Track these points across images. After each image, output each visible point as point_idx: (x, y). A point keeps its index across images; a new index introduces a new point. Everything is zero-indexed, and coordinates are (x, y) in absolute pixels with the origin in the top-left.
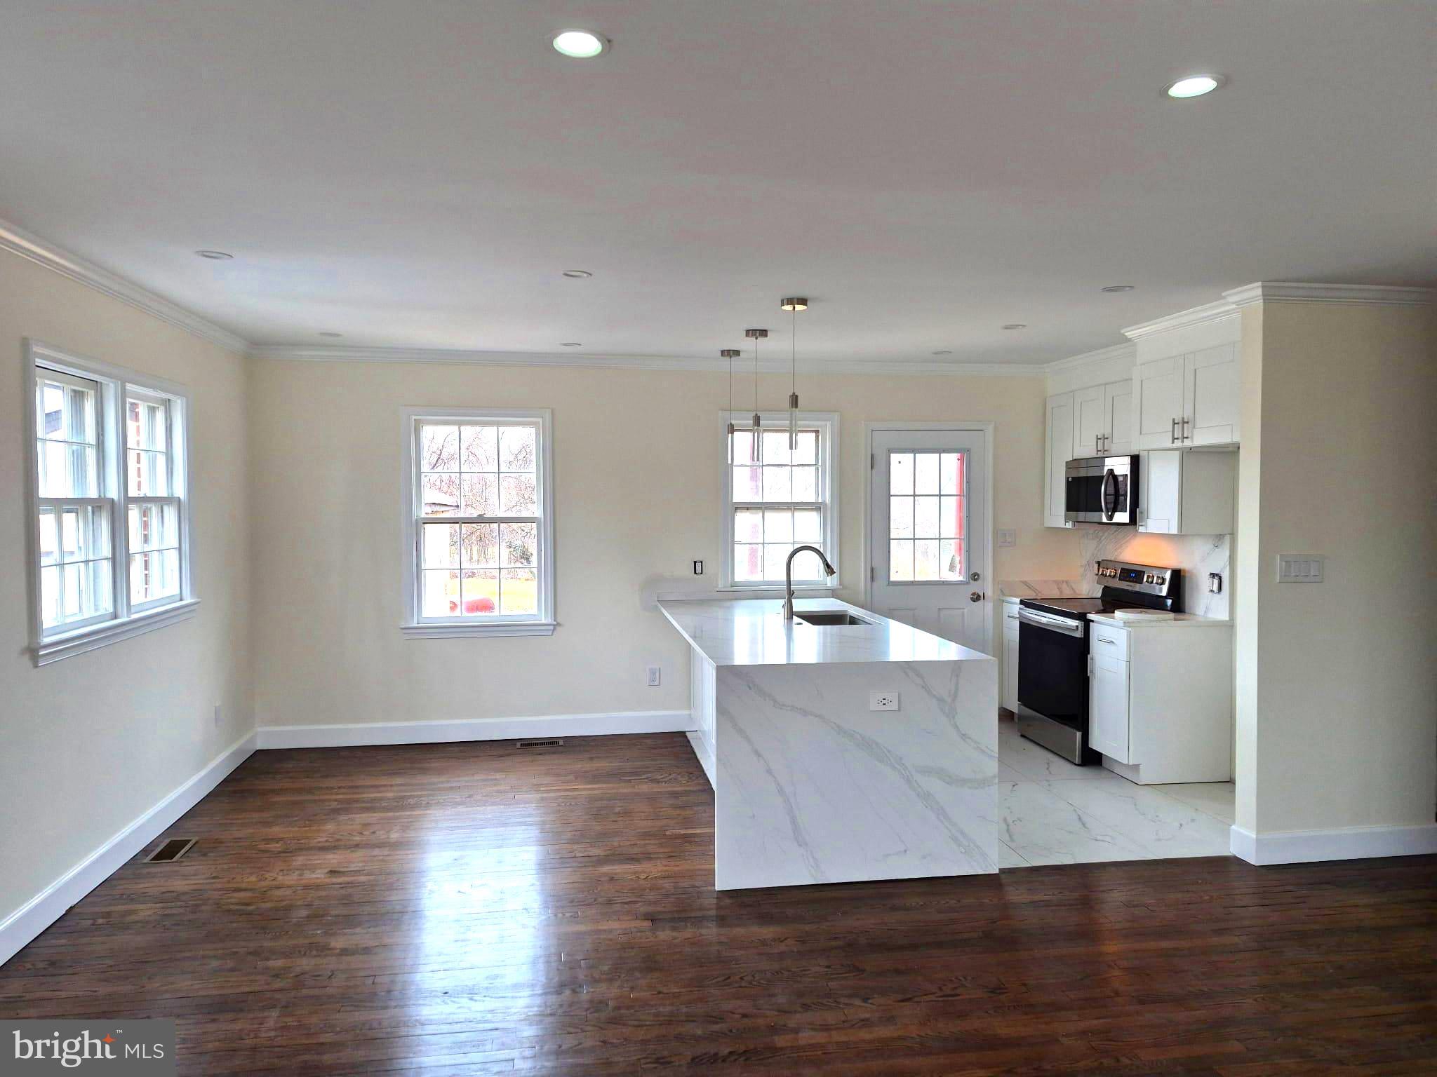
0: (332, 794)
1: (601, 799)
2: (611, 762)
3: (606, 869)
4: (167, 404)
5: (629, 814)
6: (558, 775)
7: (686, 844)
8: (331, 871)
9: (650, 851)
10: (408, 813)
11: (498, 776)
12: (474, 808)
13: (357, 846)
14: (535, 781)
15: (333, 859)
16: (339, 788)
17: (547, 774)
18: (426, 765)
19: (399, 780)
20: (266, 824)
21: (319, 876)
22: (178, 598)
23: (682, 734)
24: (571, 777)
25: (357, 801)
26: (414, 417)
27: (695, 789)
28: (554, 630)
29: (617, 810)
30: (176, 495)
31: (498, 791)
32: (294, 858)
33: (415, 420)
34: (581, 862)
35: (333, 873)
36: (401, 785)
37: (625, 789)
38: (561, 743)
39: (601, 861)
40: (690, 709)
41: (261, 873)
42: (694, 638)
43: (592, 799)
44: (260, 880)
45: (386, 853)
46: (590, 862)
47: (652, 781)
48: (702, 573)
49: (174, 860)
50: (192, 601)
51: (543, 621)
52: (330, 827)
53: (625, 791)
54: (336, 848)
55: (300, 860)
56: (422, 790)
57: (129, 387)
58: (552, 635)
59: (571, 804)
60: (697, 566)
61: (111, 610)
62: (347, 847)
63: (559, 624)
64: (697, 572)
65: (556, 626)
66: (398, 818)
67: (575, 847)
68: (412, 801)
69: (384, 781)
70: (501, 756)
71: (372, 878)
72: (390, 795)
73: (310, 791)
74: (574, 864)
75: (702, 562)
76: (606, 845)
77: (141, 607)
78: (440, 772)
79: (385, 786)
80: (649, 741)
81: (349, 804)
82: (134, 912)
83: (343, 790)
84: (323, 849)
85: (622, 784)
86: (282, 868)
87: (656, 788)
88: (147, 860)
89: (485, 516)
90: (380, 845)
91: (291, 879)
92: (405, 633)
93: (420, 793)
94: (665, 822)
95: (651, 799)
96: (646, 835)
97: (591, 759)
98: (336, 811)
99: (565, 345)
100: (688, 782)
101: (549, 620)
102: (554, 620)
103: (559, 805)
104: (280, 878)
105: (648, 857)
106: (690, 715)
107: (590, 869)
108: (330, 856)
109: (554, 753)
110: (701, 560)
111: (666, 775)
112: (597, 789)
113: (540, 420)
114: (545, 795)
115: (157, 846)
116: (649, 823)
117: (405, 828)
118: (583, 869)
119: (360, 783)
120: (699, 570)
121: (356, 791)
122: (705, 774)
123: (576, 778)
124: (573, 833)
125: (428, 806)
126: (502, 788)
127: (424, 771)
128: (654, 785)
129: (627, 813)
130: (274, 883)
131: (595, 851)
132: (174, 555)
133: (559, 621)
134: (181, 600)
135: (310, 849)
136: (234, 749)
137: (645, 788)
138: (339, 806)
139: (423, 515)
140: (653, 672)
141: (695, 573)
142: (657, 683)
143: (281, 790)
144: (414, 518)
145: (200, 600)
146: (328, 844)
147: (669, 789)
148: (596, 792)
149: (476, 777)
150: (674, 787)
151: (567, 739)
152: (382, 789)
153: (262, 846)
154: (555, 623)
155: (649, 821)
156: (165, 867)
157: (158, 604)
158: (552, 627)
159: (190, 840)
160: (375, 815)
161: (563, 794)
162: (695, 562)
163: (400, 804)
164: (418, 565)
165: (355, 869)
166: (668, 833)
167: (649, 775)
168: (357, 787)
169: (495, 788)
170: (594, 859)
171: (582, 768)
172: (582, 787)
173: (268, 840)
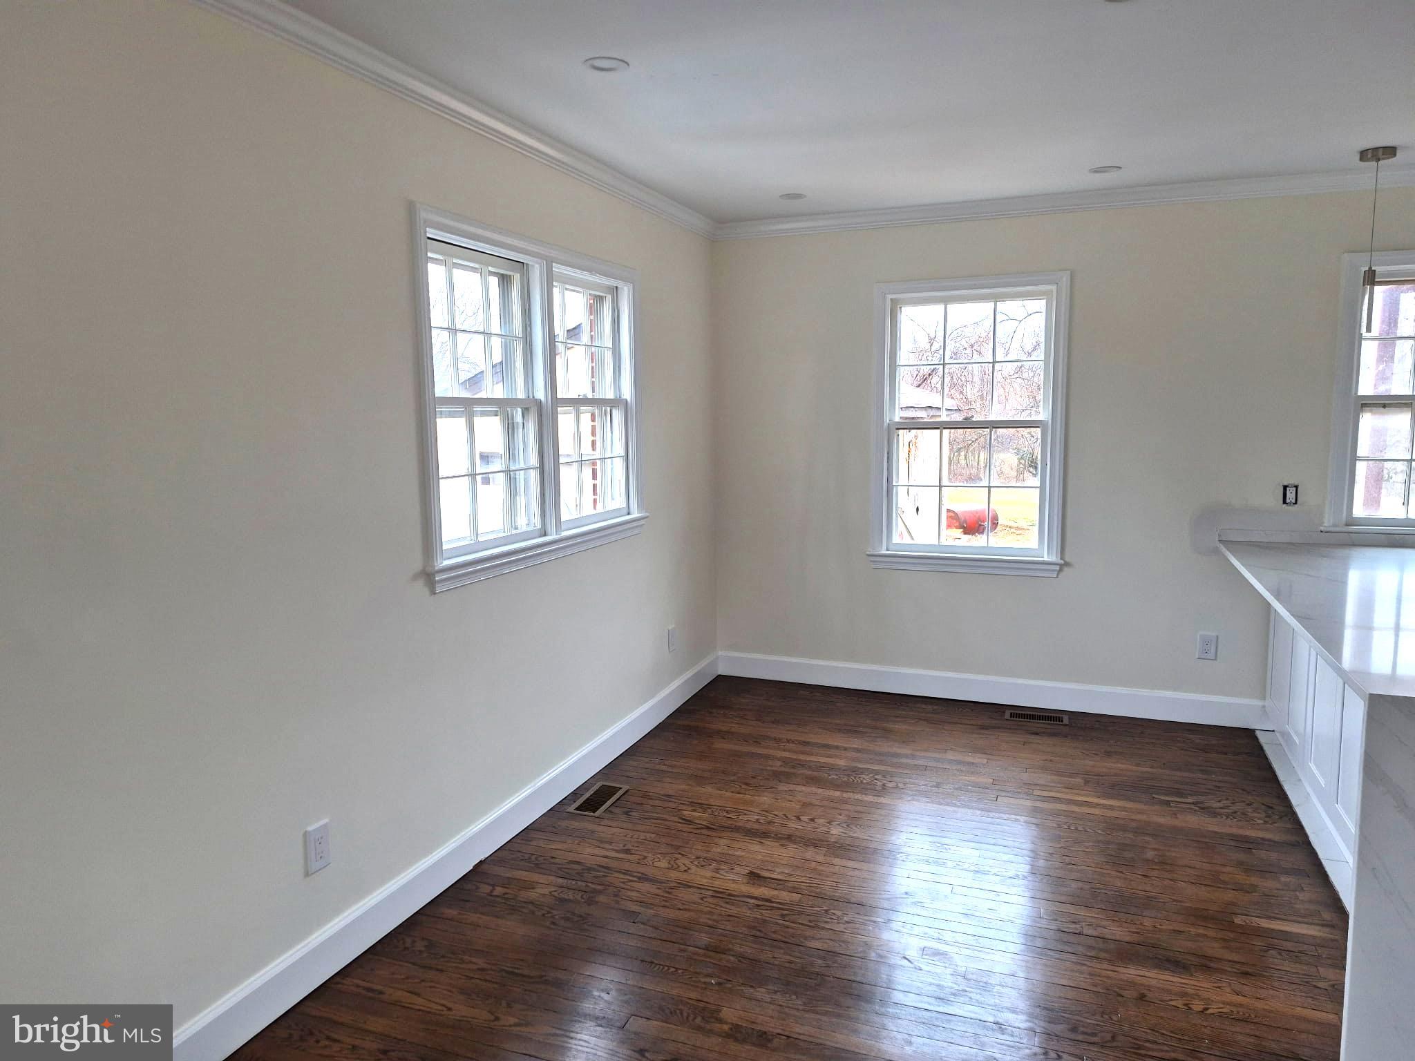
0: (779, 749)
1: (1124, 829)
2: (1138, 765)
3: (1131, 972)
4: (615, 291)
5: (1168, 868)
6: (1059, 773)
7: (1273, 952)
8: (751, 873)
9: (1210, 952)
10: (858, 797)
11: (979, 759)
12: (942, 807)
13: (789, 838)
14: (1025, 777)
15: (756, 852)
16: (788, 741)
17: (1043, 769)
18: (890, 726)
19: (856, 743)
20: (699, 779)
21: (734, 881)
22: (625, 511)
23: (1250, 734)
24: (1079, 780)
25: (802, 765)
26: (890, 296)
27: (1277, 838)
28: (1061, 570)
29: (1150, 854)
30: (623, 397)
31: (976, 785)
32: (716, 840)
33: (891, 299)
34: (1090, 947)
35: (754, 877)
36: (857, 750)
37: (1161, 819)
38: (1066, 720)
39: (1124, 954)
40: (1264, 698)
41: (676, 856)
42: (1278, 596)
43: (1112, 826)
44: (672, 868)
45: (820, 858)
46: (1106, 951)
47: (1204, 809)
48: (1296, 503)
49: (597, 813)
50: (640, 515)
51: (1046, 559)
52: (766, 799)
53: (1161, 820)
54: (765, 835)
55: (721, 846)
56: (881, 762)
57: (557, 268)
58: (1057, 577)
59: (1076, 829)
60: (1288, 494)
61: (539, 526)
62: (778, 837)
63: (1067, 564)
64: (1288, 501)
65: (1064, 565)
66: (845, 802)
67: (1084, 912)
68: (866, 778)
69: (839, 740)
70: (983, 728)
71: (796, 897)
72: (842, 763)
73: (756, 740)
74: (1081, 949)
75: (1296, 487)
76: (1132, 923)
77: (576, 523)
78: (906, 739)
79: (837, 748)
80: (1197, 739)
81: (793, 767)
82: (531, 886)
83: (792, 746)
84: (751, 833)
85: (1157, 807)
86: (699, 854)
87: (1211, 825)
88: (571, 809)
89: (974, 419)
90: (814, 843)
91: (702, 876)
92: (871, 561)
93: (877, 767)
94: (1229, 896)
95: (1204, 843)
96: (1200, 915)
97: (1109, 754)
98: (778, 776)
99: (1096, 171)
100: (1266, 822)
101: (1054, 558)
102: (1061, 559)
103: (1059, 827)
104: (694, 869)
105: (1206, 965)
106: (1264, 707)
107: (1105, 966)
108: (755, 847)
109: (1054, 735)
110: (1296, 484)
111: (1227, 803)
112: (1118, 808)
113: (1054, 288)
114: (1038, 804)
115: (588, 790)
116: (1203, 892)
117: (853, 821)
118: (1095, 964)
119: (812, 738)
120: (1291, 496)
121: (807, 749)
122: (1294, 814)
123: (1087, 782)
124: (1080, 884)
125: (884, 790)
126: (982, 780)
127: (887, 734)
128: (1208, 819)
129: (1163, 863)
130: (685, 876)
131: (1117, 932)
132: (619, 465)
133: (1067, 559)
134: (629, 514)
135: (737, 829)
136: (696, 671)
137: (1193, 821)
138: (783, 769)
139: (897, 419)
140: (1206, 642)
141: (1285, 502)
142: (1211, 655)
143: (728, 732)
144: (887, 420)
145: (648, 514)
146: (756, 826)
147: (1234, 831)
148: (1115, 814)
149: (950, 756)
150: (1241, 827)
151: (1073, 714)
152: (833, 752)
153: (687, 813)
154: (1062, 562)
155: (1203, 888)
156: (585, 823)
157: (595, 520)
158: (1057, 568)
159: (621, 788)
160: (820, 791)
161: (1064, 807)
162: (1285, 488)
163: (850, 781)
164: (889, 480)
165: (779, 877)
166: (1238, 920)
167: (1201, 799)
168: (805, 743)
169: (973, 778)
170: (1112, 946)
171: (1093, 766)
172: (1096, 800)
173: (696, 805)
